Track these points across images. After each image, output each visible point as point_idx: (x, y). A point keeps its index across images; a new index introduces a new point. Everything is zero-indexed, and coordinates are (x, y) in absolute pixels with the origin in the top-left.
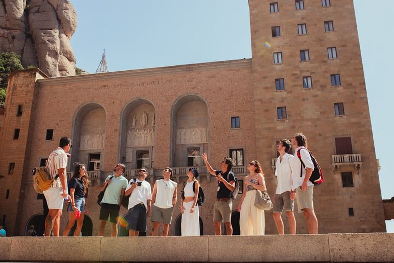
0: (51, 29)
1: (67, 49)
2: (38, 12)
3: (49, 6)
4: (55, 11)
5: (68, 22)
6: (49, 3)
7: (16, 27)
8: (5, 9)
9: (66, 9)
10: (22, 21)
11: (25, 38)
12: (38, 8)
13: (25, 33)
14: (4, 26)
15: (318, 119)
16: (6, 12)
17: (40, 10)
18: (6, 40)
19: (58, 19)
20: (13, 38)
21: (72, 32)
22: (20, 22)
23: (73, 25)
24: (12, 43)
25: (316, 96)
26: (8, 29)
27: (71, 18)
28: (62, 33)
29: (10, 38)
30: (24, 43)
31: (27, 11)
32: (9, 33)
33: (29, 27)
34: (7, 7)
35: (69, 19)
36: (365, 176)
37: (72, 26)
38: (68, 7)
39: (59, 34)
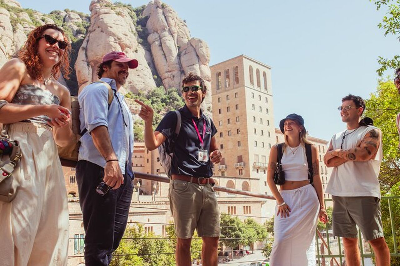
0: (194, 65)
1: (206, 75)
2: (186, 54)
3: (191, 47)
4: (195, 50)
5: (204, 56)
6: (191, 45)
7: (174, 69)
8: (166, 59)
9: (202, 47)
10: (177, 64)
11: (180, 74)
12: (185, 51)
13: (180, 71)
14: (167, 71)
15: (232, 149)
16: (167, 61)
17: (187, 52)
18: (170, 79)
19: (197, 56)
20: (174, 76)
21: (208, 61)
22: (176, 65)
23: (207, 56)
24: (173, 80)
25: (232, 139)
26: (170, 72)
27: (205, 52)
28: (201, 64)
29: (172, 77)
30: (180, 78)
31: (179, 55)
32: (171, 74)
33: (182, 66)
34: (167, 58)
35: (203, 54)
36: (246, 170)
37: (207, 58)
38: (202, 45)
39: (199, 66)
